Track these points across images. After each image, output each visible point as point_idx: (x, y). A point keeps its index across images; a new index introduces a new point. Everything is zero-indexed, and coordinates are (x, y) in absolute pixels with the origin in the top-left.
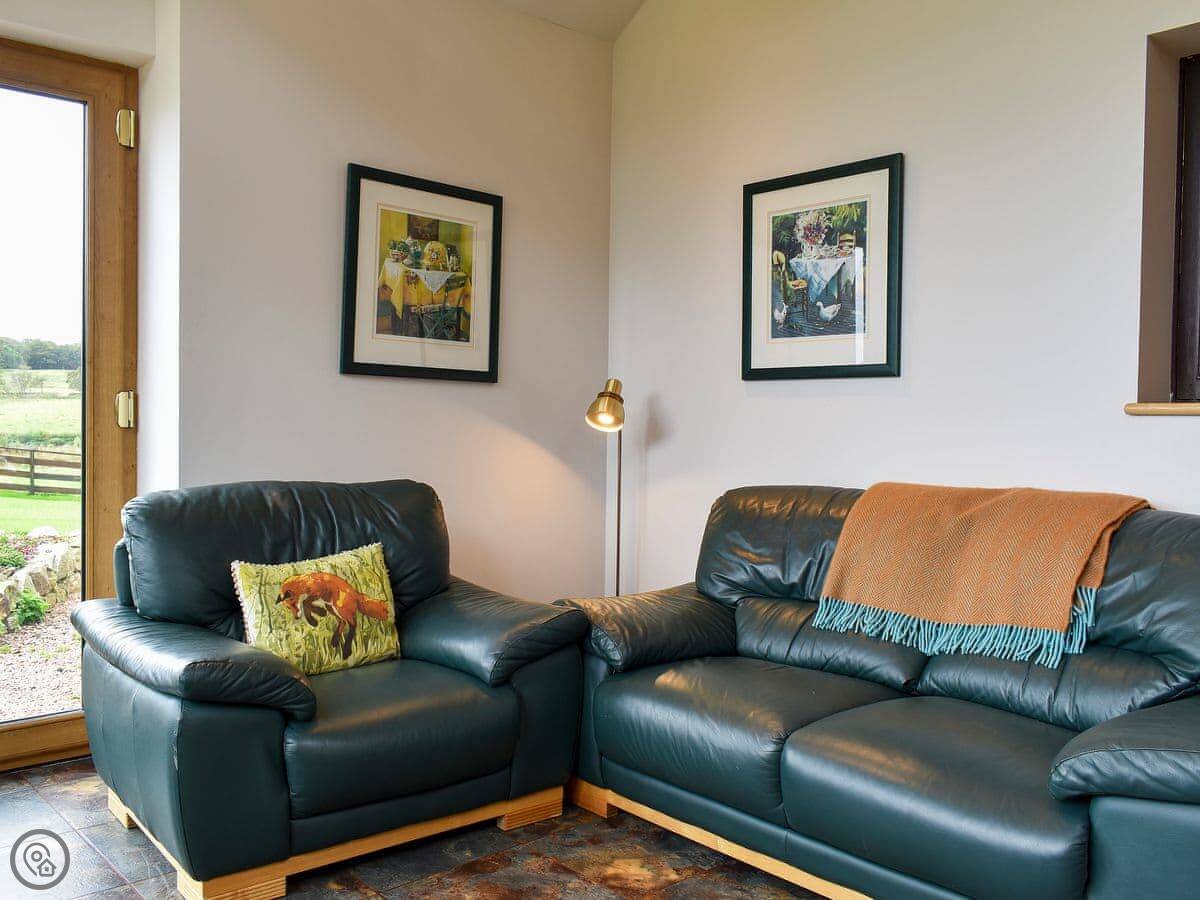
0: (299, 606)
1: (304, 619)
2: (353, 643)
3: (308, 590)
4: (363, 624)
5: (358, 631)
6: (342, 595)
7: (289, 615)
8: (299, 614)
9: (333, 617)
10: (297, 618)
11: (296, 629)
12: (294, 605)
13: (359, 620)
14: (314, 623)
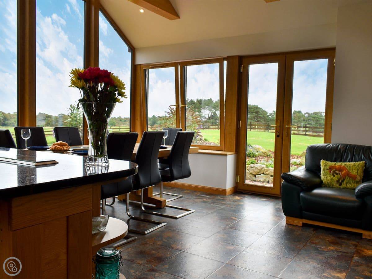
0: (332, 171)
1: (332, 175)
2: (343, 183)
3: (336, 169)
4: (347, 179)
5: (345, 180)
6: (344, 171)
7: (329, 173)
8: (331, 173)
9: (339, 176)
10: (330, 174)
11: (329, 177)
12: (331, 171)
13: (346, 178)
14: (334, 176)
